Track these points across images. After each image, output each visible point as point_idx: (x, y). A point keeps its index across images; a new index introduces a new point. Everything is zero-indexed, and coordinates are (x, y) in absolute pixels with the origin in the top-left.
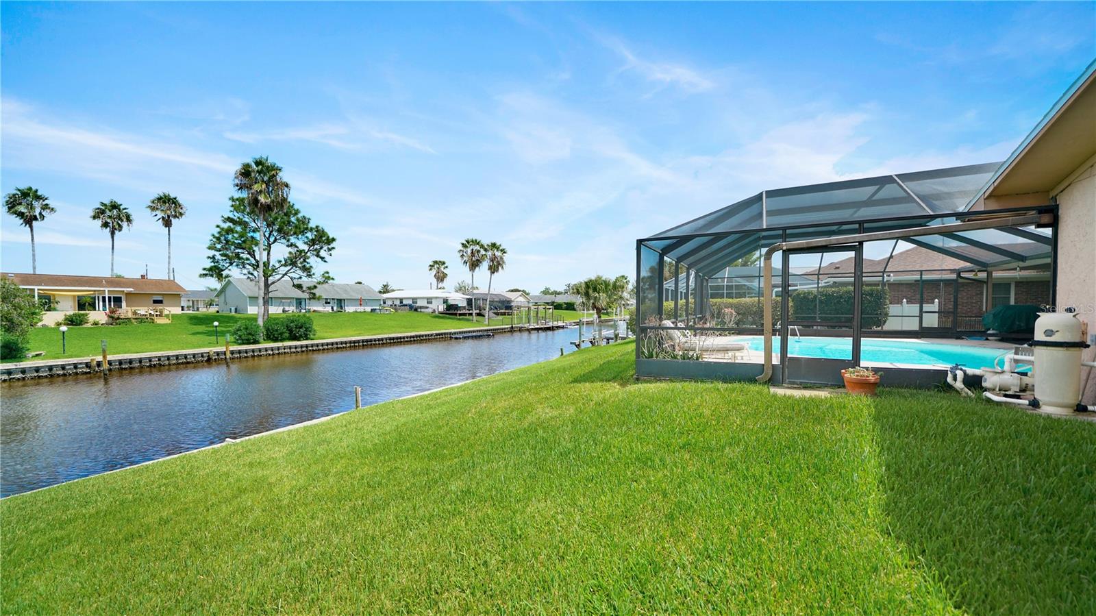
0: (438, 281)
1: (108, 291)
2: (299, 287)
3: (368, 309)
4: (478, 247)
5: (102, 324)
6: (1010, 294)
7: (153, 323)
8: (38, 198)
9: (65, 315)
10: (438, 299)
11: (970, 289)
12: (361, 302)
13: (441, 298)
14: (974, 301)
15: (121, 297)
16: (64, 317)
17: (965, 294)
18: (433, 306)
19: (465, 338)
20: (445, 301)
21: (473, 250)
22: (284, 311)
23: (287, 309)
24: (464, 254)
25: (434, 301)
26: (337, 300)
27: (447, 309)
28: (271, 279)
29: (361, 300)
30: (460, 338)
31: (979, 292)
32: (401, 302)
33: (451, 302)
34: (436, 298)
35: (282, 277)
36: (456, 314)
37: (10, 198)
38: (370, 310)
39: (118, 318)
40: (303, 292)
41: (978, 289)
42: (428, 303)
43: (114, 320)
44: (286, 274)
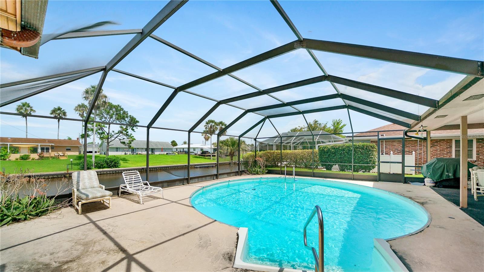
0: (205, 140)
1: (40, 145)
2: (124, 143)
3: (165, 153)
4: (214, 124)
5: (33, 159)
6: (472, 147)
7: (59, 159)
8: (29, 106)
9: (20, 155)
10: (198, 149)
11: (442, 144)
12: (162, 150)
13: (200, 148)
14: (445, 153)
15: (49, 148)
16: (20, 156)
17: (438, 148)
18: (196, 152)
19: (200, 167)
20: (202, 149)
21: (211, 125)
22: (125, 154)
23: (127, 153)
24: (207, 127)
25: (196, 149)
26: (151, 149)
27: (202, 153)
28: (110, 140)
29: (162, 149)
30: (198, 168)
31: (449, 146)
32: (183, 150)
33: (204, 150)
34: (197, 148)
35: (115, 139)
36: (205, 156)
37: (18, 107)
38: (166, 154)
39: (43, 157)
40: (126, 145)
41: (449, 144)
42: (194, 150)
43: (41, 157)
44: (116, 137)
